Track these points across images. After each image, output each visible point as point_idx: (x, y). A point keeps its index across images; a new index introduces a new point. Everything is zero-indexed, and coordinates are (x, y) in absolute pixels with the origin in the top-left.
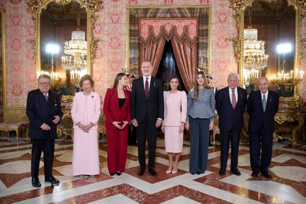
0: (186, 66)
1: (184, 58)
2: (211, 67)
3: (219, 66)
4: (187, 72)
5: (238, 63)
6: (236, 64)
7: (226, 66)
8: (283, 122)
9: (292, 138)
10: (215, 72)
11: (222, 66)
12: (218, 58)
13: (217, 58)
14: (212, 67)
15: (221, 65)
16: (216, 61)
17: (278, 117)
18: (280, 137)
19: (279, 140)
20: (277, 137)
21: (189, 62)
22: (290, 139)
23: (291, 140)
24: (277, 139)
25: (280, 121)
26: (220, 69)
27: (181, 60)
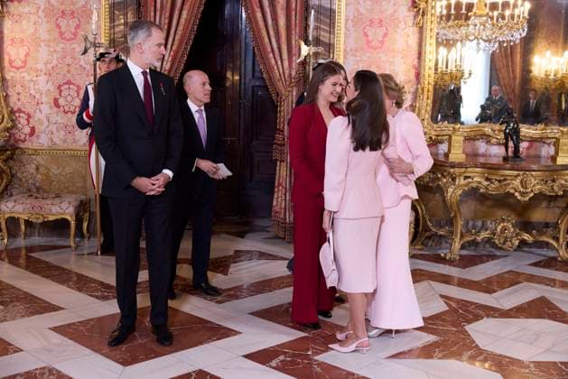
0: (272, 33)
1: (268, 10)
2: (342, 36)
3: (366, 35)
4: (276, 50)
5: (421, 28)
6: (416, 29)
7: (385, 35)
8: (532, 195)
9: (557, 239)
10: (357, 50)
11: (375, 33)
12: (364, 12)
13: (362, 10)
14: (346, 36)
15: (371, 32)
16: (357, 20)
17: (517, 182)
18: (526, 237)
19: (523, 243)
20: (517, 235)
21: (282, 22)
22: (551, 241)
23: (554, 243)
24: (517, 243)
25: (523, 194)
26: (368, 42)
27: (259, 15)
